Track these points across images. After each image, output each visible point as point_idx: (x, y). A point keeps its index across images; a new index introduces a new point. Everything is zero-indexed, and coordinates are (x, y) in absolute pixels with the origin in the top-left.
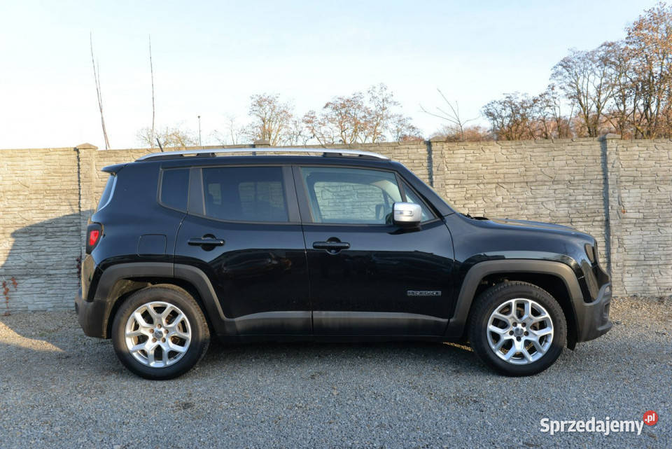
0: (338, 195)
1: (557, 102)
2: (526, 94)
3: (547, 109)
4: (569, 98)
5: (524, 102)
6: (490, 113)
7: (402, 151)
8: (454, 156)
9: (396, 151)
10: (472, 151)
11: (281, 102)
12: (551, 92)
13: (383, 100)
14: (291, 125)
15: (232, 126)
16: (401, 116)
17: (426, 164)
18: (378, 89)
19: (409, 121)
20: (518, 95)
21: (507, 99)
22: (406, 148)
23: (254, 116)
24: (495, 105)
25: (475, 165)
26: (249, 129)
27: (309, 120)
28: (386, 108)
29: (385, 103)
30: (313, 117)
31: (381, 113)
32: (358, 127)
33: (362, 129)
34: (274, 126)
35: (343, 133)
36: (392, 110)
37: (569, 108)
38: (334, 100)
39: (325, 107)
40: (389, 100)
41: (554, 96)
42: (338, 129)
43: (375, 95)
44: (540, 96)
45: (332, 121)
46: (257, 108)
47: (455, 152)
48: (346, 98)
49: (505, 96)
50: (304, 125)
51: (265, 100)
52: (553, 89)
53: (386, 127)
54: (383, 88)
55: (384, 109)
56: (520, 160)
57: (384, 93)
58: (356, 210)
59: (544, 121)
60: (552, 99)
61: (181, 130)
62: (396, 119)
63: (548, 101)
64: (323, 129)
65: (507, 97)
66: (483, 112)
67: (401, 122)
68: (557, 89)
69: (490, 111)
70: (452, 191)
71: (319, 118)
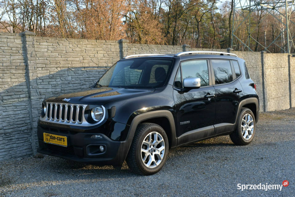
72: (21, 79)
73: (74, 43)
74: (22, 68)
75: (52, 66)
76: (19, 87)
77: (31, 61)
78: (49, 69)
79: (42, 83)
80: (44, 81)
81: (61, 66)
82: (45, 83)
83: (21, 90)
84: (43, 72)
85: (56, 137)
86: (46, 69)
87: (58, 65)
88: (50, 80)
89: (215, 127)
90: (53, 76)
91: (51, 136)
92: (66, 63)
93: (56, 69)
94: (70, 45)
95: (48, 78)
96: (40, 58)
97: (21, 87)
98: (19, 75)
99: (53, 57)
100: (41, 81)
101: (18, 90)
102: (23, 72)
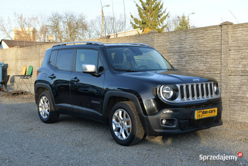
0: (180, 57)
7: (209, 31)
8: (236, 32)
9: (207, 32)
22: (211, 30)
47: (236, 30)
58: (187, 65)
70: (233, 54)
72: (218, 59)
74: (218, 51)
77: (224, 45)
85: (208, 111)
91: (203, 112)
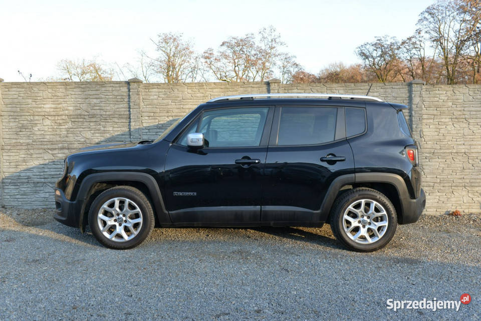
1: (422, 45)
2: (394, 37)
3: (414, 51)
4: (433, 41)
5: (392, 44)
6: (363, 53)
7: (108, 89)
8: (150, 93)
9: (103, 89)
10: (164, 90)
11: (183, 41)
12: (418, 36)
13: (272, 40)
14: (192, 60)
15: (142, 59)
16: (287, 54)
17: (126, 100)
18: (268, 31)
19: (293, 59)
20: (388, 38)
21: (378, 42)
22: (111, 87)
23: (161, 52)
24: (368, 47)
25: (165, 101)
26: (156, 63)
27: (208, 56)
28: (274, 47)
29: (273, 43)
30: (211, 54)
31: (270, 51)
32: (250, 63)
33: (254, 64)
34: (178, 61)
35: (237, 68)
36: (280, 49)
37: (433, 50)
38: (229, 40)
39: (221, 45)
40: (277, 40)
41: (420, 39)
42: (231, 64)
43: (266, 35)
44: (408, 39)
45: (226, 57)
46: (164, 44)
47: (150, 90)
48: (239, 38)
49: (376, 39)
50: (203, 60)
51: (170, 38)
52: (419, 33)
53: (275, 64)
54: (273, 29)
55: (272, 48)
56: (202, 98)
57: (273, 34)
59: (410, 61)
60: (418, 42)
61: (97, 63)
62: (283, 57)
63: (414, 43)
64: (219, 64)
65: (378, 40)
66: (357, 52)
67: (287, 59)
68: (423, 34)
69: (363, 51)
70: (147, 121)
71: (216, 54)
72: (124, 128)
73: (194, 88)
74: (125, 116)
75: (161, 114)
76: (121, 136)
77: (134, 110)
78: (158, 118)
79: (148, 133)
80: (151, 131)
81: (174, 114)
82: (151, 133)
83: (123, 139)
84: (149, 121)
86: (153, 118)
87: (170, 114)
88: (158, 130)
89: (262, 209)
90: (163, 126)
92: (180, 111)
93: (167, 118)
94: (189, 90)
95: (156, 128)
96: (148, 106)
97: (124, 137)
98: (122, 124)
99: (164, 104)
100: (147, 131)
101: (120, 139)
102: (126, 121)
